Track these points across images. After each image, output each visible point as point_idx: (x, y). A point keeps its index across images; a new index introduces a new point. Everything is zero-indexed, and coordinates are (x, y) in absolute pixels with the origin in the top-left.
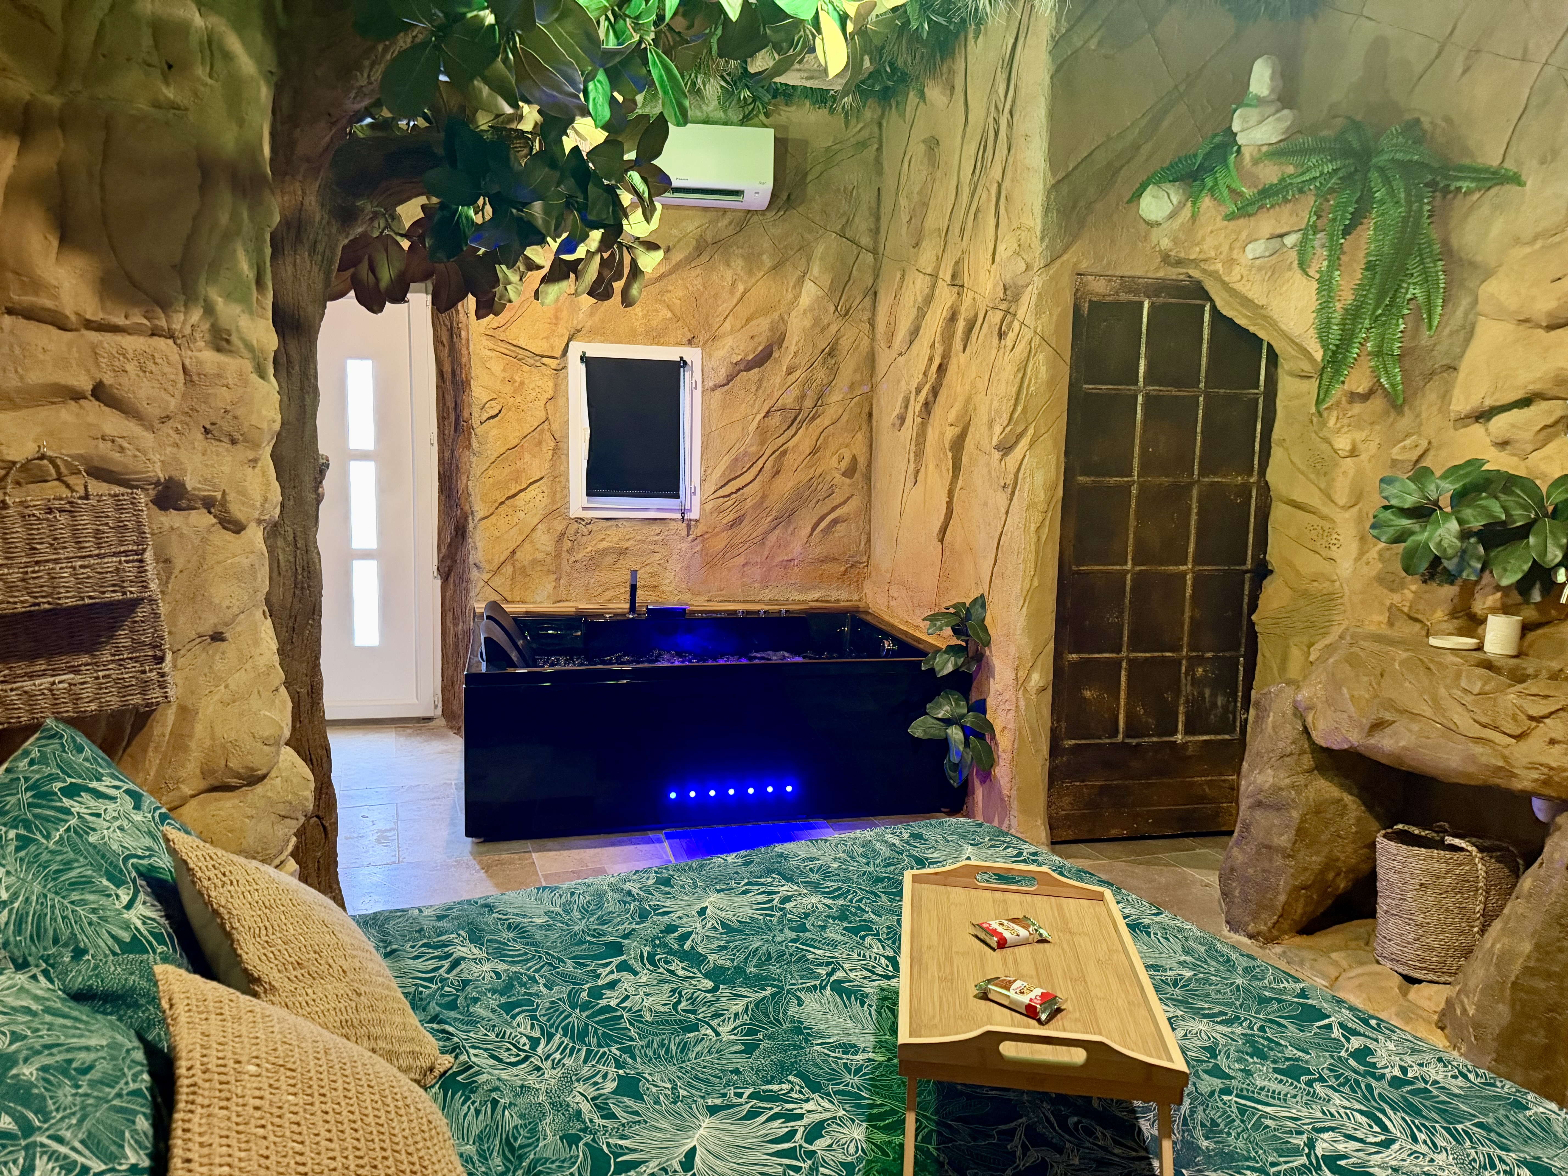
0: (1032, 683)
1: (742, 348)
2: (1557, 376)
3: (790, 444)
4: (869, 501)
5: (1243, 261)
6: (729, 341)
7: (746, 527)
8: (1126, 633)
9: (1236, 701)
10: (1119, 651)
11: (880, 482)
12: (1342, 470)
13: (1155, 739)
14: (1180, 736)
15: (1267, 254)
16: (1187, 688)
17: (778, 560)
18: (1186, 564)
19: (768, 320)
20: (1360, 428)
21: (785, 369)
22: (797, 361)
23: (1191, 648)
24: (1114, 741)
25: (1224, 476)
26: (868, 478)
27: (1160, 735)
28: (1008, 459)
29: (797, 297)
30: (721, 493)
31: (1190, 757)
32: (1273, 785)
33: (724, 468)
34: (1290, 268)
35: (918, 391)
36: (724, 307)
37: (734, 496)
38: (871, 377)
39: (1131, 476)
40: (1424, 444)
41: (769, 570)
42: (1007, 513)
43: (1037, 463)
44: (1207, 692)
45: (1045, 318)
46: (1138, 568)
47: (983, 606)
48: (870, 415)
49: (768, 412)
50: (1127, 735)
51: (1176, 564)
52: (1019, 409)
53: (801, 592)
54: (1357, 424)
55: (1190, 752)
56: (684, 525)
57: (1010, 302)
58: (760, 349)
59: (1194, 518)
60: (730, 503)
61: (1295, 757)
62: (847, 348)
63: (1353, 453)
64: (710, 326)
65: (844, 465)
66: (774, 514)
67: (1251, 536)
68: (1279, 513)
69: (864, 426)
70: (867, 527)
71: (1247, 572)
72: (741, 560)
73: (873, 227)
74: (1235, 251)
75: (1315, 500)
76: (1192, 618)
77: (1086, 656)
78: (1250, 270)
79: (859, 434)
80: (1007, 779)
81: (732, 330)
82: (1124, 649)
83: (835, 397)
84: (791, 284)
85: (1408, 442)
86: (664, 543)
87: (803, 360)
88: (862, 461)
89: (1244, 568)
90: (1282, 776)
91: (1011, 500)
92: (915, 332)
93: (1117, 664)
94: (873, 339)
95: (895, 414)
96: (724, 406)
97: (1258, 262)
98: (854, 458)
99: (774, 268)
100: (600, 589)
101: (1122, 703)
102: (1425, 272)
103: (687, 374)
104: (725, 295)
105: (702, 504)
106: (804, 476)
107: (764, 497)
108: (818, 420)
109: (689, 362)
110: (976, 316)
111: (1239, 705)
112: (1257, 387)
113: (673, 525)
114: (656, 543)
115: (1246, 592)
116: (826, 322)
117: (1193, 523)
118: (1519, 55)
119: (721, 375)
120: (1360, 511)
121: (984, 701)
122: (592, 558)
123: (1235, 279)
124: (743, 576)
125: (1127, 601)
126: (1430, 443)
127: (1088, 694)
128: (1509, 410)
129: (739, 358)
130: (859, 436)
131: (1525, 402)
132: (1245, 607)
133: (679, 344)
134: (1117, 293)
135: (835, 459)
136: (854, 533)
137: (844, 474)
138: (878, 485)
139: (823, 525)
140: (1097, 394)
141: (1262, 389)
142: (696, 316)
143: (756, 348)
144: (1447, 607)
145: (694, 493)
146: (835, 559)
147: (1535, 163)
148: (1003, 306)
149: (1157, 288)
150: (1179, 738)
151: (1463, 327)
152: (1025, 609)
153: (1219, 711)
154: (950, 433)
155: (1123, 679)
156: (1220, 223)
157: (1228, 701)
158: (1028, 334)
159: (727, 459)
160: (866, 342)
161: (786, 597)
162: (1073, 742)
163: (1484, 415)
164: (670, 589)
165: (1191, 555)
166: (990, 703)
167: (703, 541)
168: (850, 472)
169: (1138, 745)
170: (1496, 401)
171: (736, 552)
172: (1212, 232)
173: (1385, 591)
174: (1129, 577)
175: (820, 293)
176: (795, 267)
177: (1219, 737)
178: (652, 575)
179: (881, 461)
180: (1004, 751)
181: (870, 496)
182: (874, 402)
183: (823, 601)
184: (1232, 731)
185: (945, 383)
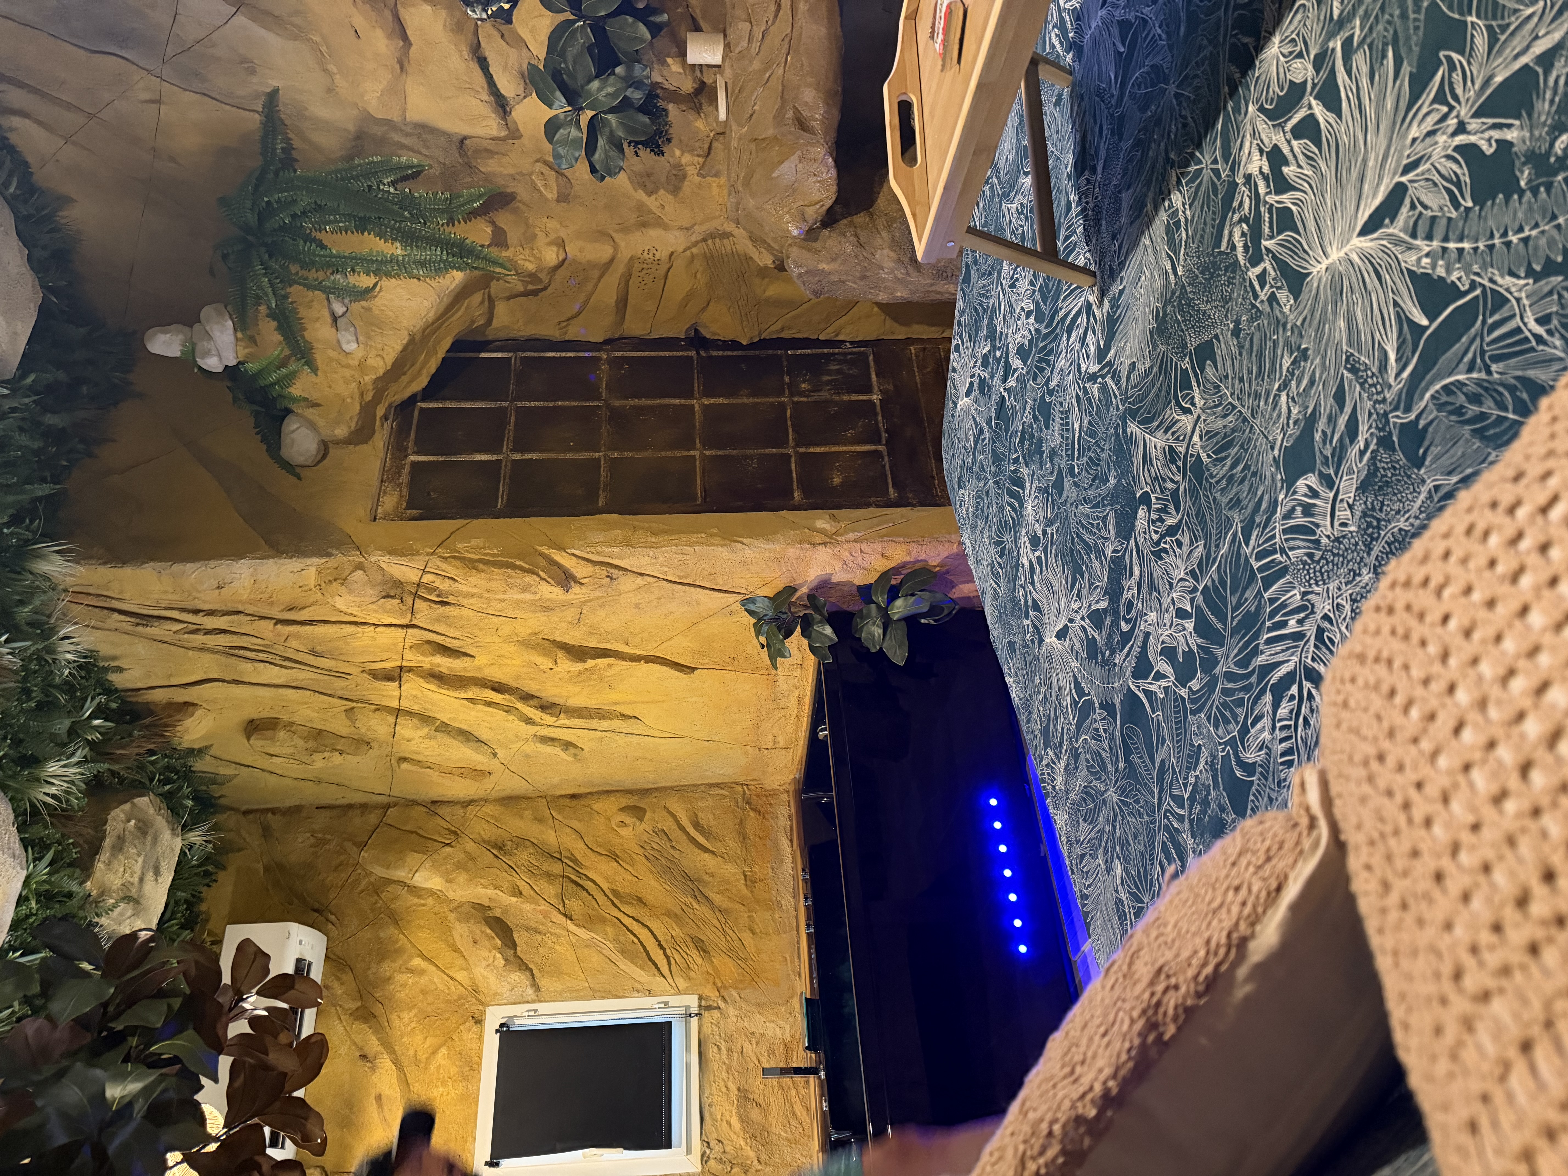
0: (827, 526)
1: (487, 954)
2: (452, 30)
3: (605, 886)
4: (672, 788)
5: (360, 354)
6: (480, 971)
7: (709, 935)
8: (768, 451)
9: (834, 354)
10: (790, 456)
11: (647, 777)
12: (578, 254)
13: (880, 418)
14: (874, 397)
15: (352, 329)
16: (824, 395)
17: (745, 892)
18: (693, 406)
19: (457, 925)
20: (534, 236)
21: (514, 899)
22: (506, 885)
23: (782, 394)
24: (885, 453)
25: (601, 379)
26: (646, 792)
27: (876, 414)
28: (578, 576)
29: (431, 893)
30: (665, 969)
31: (895, 386)
32: (891, 248)
33: (633, 967)
34: (369, 309)
35: (529, 721)
36: (437, 979)
37: (668, 951)
38: (528, 798)
39: (599, 459)
40: (539, 167)
41: (758, 902)
42: (641, 574)
43: (580, 539)
44: (826, 378)
45: (417, 546)
46: (698, 445)
47: (752, 600)
48: (573, 797)
49: (565, 915)
50: (879, 442)
51: (694, 413)
52: (518, 563)
53: (782, 861)
54: (529, 239)
55: (890, 387)
56: (706, 1014)
57: (403, 592)
58: (489, 931)
59: (645, 402)
60: (677, 957)
61: (859, 231)
62: (494, 829)
63: (561, 244)
64: (460, 997)
65: (628, 820)
66: (690, 900)
67: (662, 354)
68: (635, 327)
69: (585, 801)
70: (702, 788)
71: (698, 354)
72: (747, 938)
73: (359, 812)
74: (351, 362)
75: (612, 280)
76: (749, 396)
77: (795, 484)
78: (371, 346)
79: (595, 807)
80: (940, 548)
81: (466, 969)
82: (785, 451)
83: (550, 837)
84: (416, 900)
85: (539, 184)
86: (729, 1039)
87: (506, 879)
88: (625, 801)
89: (695, 357)
90: (880, 241)
91: (625, 570)
92: (466, 736)
93: (802, 457)
94: (486, 801)
95: (562, 754)
96: (557, 972)
97: (361, 339)
98: (622, 809)
99: (396, 922)
100: (794, 1123)
101: (844, 449)
102: (367, 175)
103: (518, 1022)
104: (423, 980)
105: (679, 993)
106: (643, 868)
107: (669, 914)
108: (578, 856)
109: (503, 1021)
110: (429, 642)
111: (836, 351)
112: (510, 358)
113: (707, 1029)
114: (730, 1050)
115: (721, 353)
116: (462, 856)
117: (649, 402)
118: (156, 106)
119: (518, 977)
120: (617, 231)
121: (859, 588)
122: (754, 1137)
123: (381, 363)
124: (767, 934)
125: (734, 452)
126: (537, 161)
127: (837, 480)
128: (492, 77)
129: (499, 956)
130: (597, 806)
131: (483, 63)
132: (735, 353)
133: (481, 1037)
134: (399, 485)
135: (623, 832)
136: (709, 802)
137: (641, 820)
138: (651, 777)
139: (701, 839)
140: (508, 495)
141: (510, 354)
142: (447, 1015)
143: (487, 935)
144: (691, 116)
145: (666, 1003)
146: (741, 823)
147: (255, 80)
148: (409, 600)
149: (398, 448)
150: (876, 398)
151: (419, 136)
152: (745, 541)
153: (845, 367)
154: (566, 666)
155: (818, 450)
156: (320, 379)
157: (834, 360)
158: (435, 563)
159: (626, 966)
160: (489, 809)
161: (790, 879)
162: (891, 490)
163: (502, 105)
164: (788, 1027)
165: (683, 402)
166: (860, 579)
167: (725, 988)
168: (638, 812)
169: (886, 431)
170: (483, 88)
171: (737, 944)
172: (330, 387)
173: (686, 183)
174: (707, 453)
175: (428, 864)
176: (396, 898)
177: (872, 364)
178: (771, 1052)
179: (624, 777)
180: (909, 554)
181: (665, 788)
182: (558, 793)
183: (791, 835)
184: (865, 356)
185: (515, 685)
